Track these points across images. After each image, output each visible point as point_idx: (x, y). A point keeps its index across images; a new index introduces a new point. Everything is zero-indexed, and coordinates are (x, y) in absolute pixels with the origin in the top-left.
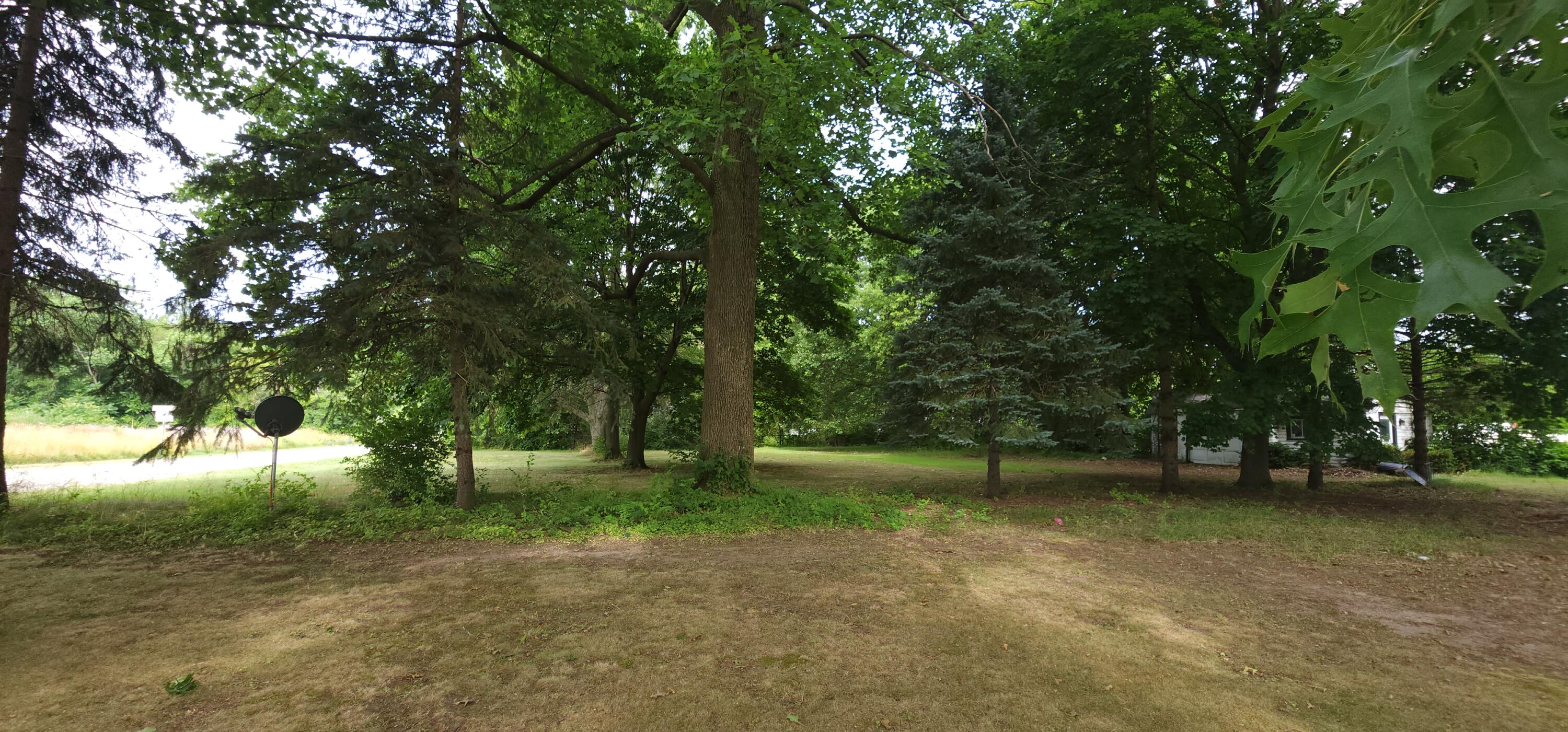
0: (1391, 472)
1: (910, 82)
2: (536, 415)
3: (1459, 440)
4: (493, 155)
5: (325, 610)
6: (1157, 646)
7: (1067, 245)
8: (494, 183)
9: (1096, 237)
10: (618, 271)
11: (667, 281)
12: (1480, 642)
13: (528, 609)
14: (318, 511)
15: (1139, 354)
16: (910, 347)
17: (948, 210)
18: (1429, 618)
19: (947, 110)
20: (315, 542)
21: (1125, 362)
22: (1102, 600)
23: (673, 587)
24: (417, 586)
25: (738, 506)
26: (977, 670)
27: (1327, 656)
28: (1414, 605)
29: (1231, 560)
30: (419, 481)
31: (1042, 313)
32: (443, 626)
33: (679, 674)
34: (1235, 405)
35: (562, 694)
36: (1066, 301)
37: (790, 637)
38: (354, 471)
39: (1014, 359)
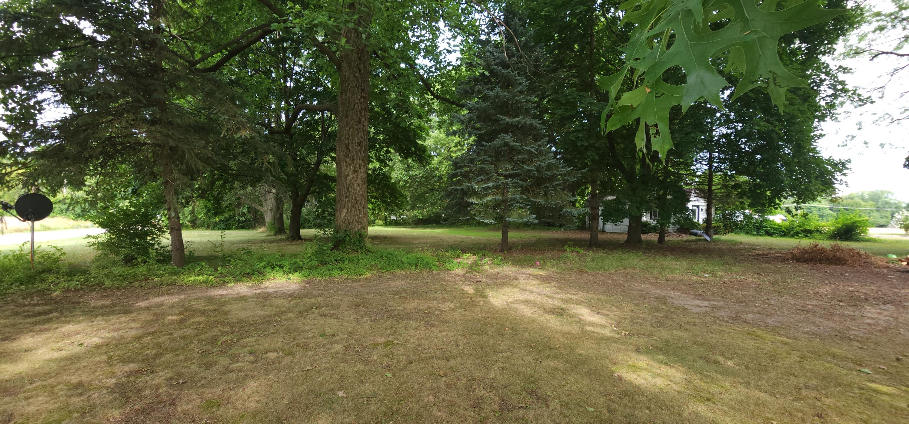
0: (695, 234)
1: (462, 9)
2: (226, 207)
3: (726, 219)
4: (186, 33)
5: (77, 333)
6: (582, 323)
7: (546, 112)
8: (188, 52)
9: (563, 107)
10: (279, 117)
11: (312, 125)
12: (728, 314)
13: (223, 325)
14: (69, 270)
15: (581, 173)
16: (461, 167)
17: (483, 88)
18: (707, 303)
19: (483, 27)
20: (68, 290)
21: (574, 177)
22: (557, 303)
23: (318, 308)
24: (145, 315)
25: (359, 260)
26: (491, 342)
27: (661, 324)
28: (700, 298)
29: (620, 280)
30: (145, 249)
31: (532, 150)
32: (163, 338)
33: (321, 356)
34: (627, 201)
35: (246, 373)
36: (546, 143)
37: (388, 332)
38: (94, 244)
39: (517, 175)
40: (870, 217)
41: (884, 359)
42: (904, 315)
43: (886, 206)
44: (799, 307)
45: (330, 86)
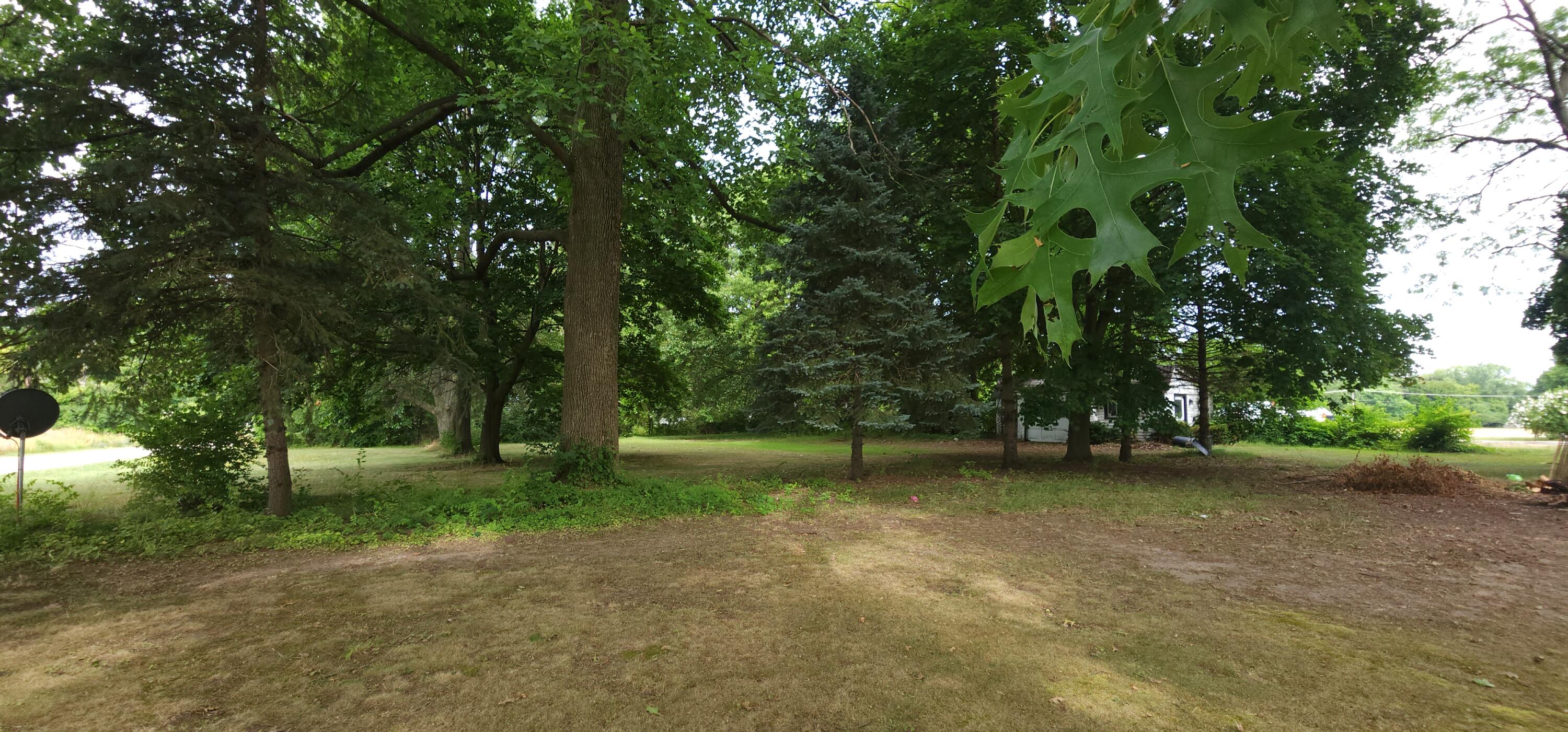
0: (1182, 444)
1: (778, 71)
2: (370, 408)
3: (1233, 416)
4: (309, 112)
5: (90, 641)
6: (993, 606)
7: (924, 239)
8: (312, 144)
9: (949, 232)
10: (466, 251)
11: (525, 263)
12: (1244, 584)
13: (357, 623)
14: (81, 526)
15: (984, 342)
16: (779, 335)
17: (815, 201)
18: (1207, 566)
19: (814, 101)
20: (78, 561)
21: (973, 350)
22: (949, 570)
23: (527, 586)
24: (215, 606)
25: (602, 498)
26: (835, 644)
27: (1130, 605)
28: (1196, 556)
29: (1058, 527)
30: (220, 485)
31: (901, 303)
32: (246, 650)
33: (531, 677)
34: (1063, 388)
35: (394, 711)
36: (923, 292)
37: (652, 629)
38: (129, 477)
39: (877, 347)
40: (1472, 410)
41: (1513, 660)
42: (1542, 581)
43: (1499, 391)
44: (1364, 570)
45: (555, 198)
